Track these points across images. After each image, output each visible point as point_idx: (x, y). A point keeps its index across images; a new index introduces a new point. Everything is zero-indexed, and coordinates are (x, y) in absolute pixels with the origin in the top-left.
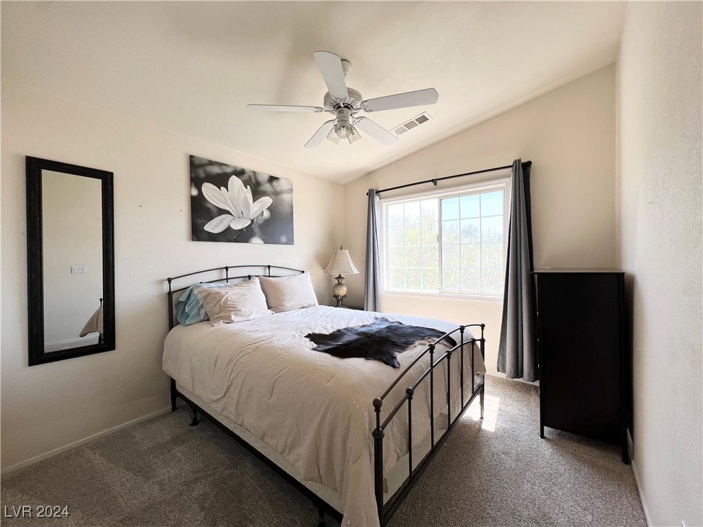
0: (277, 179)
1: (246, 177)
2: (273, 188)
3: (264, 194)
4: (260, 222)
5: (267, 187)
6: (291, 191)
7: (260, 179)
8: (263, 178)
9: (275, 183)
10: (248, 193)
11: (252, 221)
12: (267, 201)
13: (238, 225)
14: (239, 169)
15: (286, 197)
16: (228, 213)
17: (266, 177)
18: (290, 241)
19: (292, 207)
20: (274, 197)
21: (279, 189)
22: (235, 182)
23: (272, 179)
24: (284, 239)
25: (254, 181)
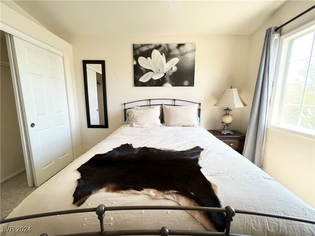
0: (183, 45)
1: (162, 48)
2: (180, 51)
3: (174, 56)
4: (170, 74)
5: (176, 52)
6: (194, 50)
7: (171, 47)
8: (173, 46)
9: (182, 48)
10: (163, 58)
11: (165, 74)
12: (175, 60)
13: (156, 77)
14: (158, 45)
15: (189, 56)
16: (151, 71)
17: (175, 45)
18: (191, 84)
19: (194, 62)
20: (180, 57)
21: (184, 51)
22: (156, 53)
23: (179, 46)
24: (186, 83)
25: (167, 50)
